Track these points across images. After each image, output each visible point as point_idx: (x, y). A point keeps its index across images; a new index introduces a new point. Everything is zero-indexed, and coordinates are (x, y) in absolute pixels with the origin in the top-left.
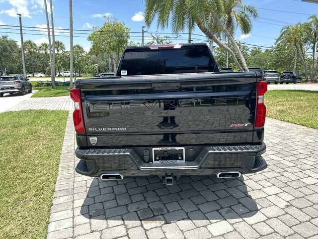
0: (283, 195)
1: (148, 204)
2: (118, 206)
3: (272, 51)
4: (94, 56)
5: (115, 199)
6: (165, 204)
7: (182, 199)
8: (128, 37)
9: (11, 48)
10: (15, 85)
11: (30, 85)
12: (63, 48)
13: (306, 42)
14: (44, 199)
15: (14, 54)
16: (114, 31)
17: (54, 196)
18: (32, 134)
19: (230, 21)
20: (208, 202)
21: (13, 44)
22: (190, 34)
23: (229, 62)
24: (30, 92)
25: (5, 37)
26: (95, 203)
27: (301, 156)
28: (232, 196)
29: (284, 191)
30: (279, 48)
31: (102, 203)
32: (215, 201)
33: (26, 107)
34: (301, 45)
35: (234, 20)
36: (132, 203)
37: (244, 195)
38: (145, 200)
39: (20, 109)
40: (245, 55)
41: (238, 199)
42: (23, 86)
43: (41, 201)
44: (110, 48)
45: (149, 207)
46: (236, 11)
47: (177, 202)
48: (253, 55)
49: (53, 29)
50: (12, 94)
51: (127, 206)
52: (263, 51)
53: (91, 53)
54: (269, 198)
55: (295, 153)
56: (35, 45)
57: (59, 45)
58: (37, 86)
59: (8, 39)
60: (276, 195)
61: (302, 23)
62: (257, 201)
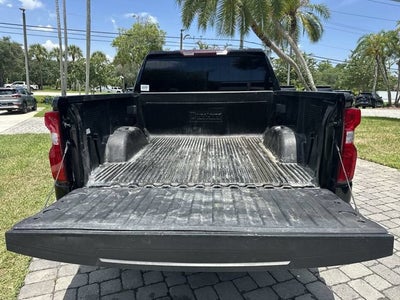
0: (373, 280)
1: (168, 288)
2: (123, 290)
3: (344, 66)
4: (120, 66)
5: (120, 277)
6: (193, 290)
7: (220, 281)
8: (163, 43)
9: (15, 54)
10: (15, 101)
11: (35, 101)
12: (80, 55)
13: (389, 56)
14: (13, 274)
15: (18, 60)
16: (146, 34)
17: (31, 269)
18: (21, 168)
19: (294, 25)
20: (259, 287)
21: (16, 48)
22: (242, 41)
23: (291, 78)
24: (34, 109)
25: (7, 39)
26: (88, 284)
27: (394, 214)
28: (296, 278)
29: (374, 273)
30: (355, 62)
31: (99, 284)
32: (271, 287)
33: (23, 130)
34: (384, 59)
35: (300, 23)
36: (144, 285)
37: (314, 278)
38: (164, 281)
39: (16, 132)
40: (312, 70)
41: (304, 285)
42: (25, 102)
43: (9, 277)
44: (139, 56)
45: (168, 294)
46: (302, 13)
47: (212, 286)
48: (321, 70)
49: (65, 29)
50: (11, 112)
51: (135, 290)
52: (334, 66)
53: (116, 62)
54: (352, 284)
55: (385, 208)
56: (45, 50)
57: (74, 50)
58: (44, 102)
59: (11, 41)
60: (362, 278)
61: (386, 31)
62: (334, 289)
